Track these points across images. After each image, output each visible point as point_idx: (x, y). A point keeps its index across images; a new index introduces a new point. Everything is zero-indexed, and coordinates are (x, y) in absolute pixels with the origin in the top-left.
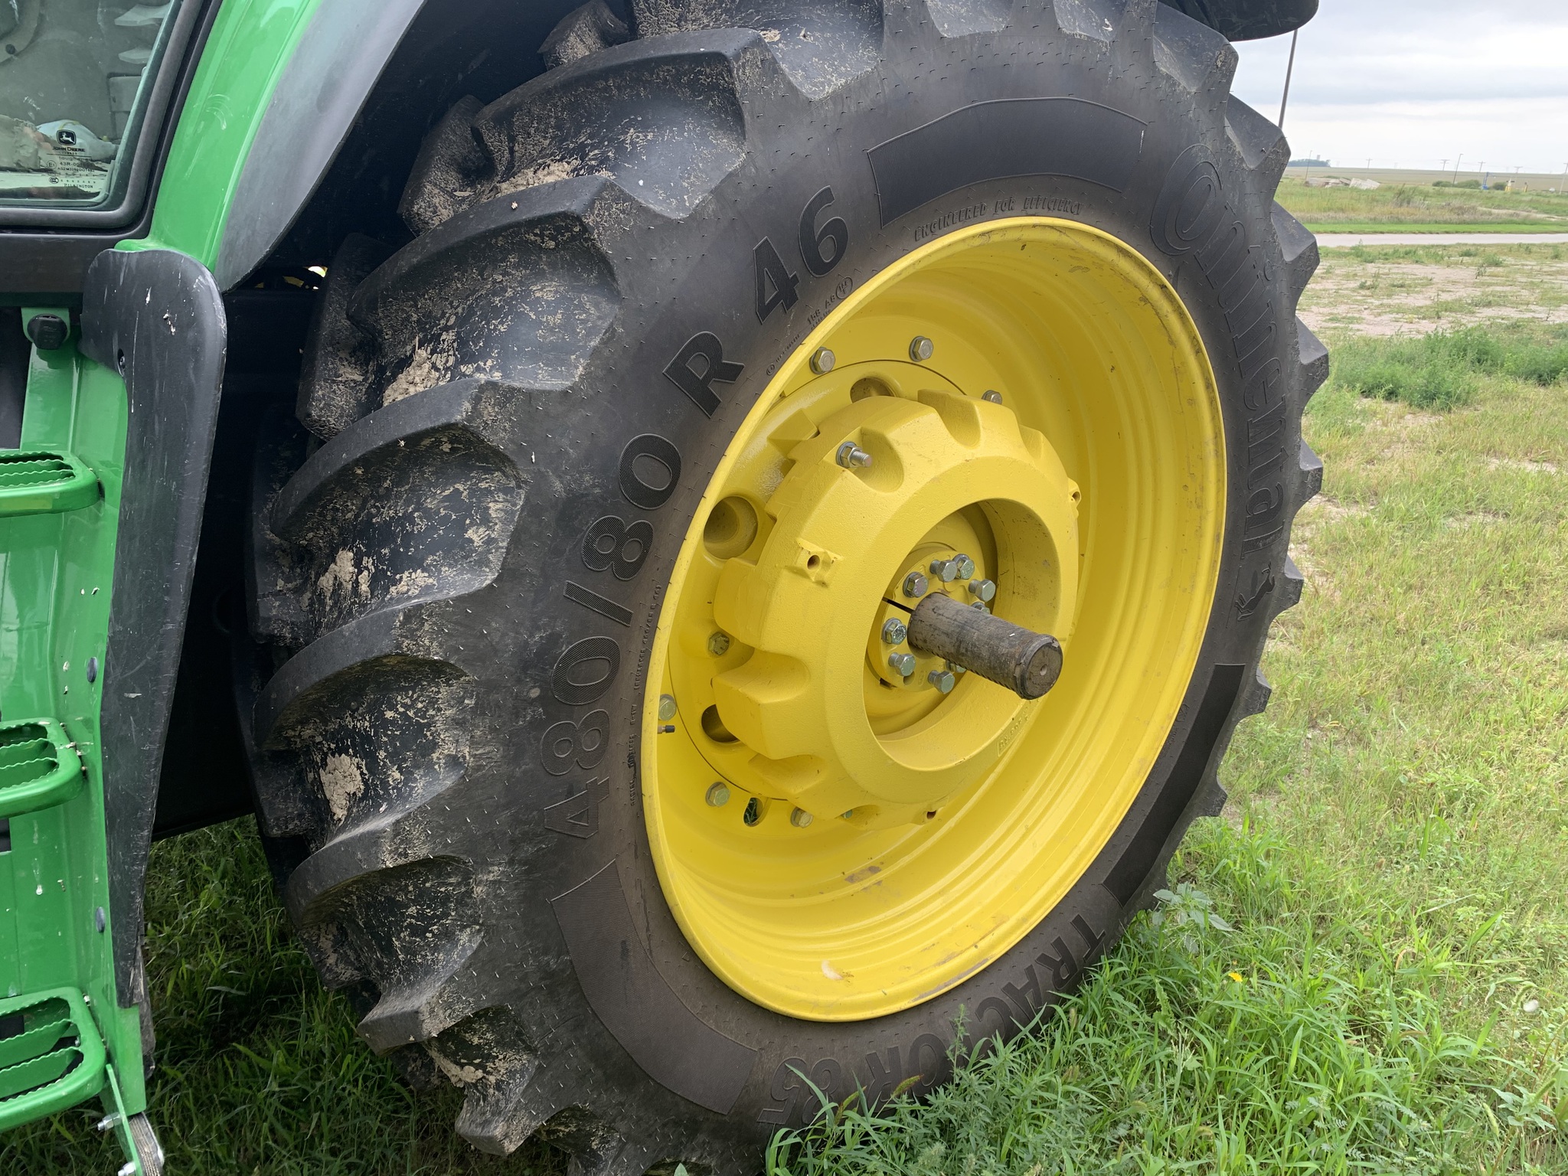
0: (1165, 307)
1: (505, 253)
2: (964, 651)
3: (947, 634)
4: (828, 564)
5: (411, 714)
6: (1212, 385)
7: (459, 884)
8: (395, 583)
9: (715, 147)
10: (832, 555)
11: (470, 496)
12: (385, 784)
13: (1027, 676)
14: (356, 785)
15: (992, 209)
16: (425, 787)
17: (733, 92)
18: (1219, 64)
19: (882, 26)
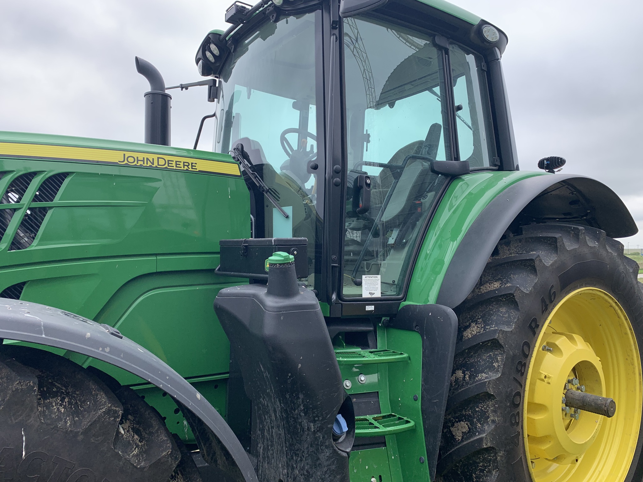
0: (617, 308)
1: (493, 302)
2: (585, 404)
3: (578, 400)
4: (549, 378)
5: (483, 409)
6: (631, 328)
7: (494, 456)
8: (477, 377)
9: (531, 277)
10: (550, 375)
11: (493, 356)
12: (476, 428)
13: (609, 409)
14: (466, 429)
15: (579, 286)
16: (488, 428)
17: (534, 266)
18: (620, 248)
19: (557, 249)
